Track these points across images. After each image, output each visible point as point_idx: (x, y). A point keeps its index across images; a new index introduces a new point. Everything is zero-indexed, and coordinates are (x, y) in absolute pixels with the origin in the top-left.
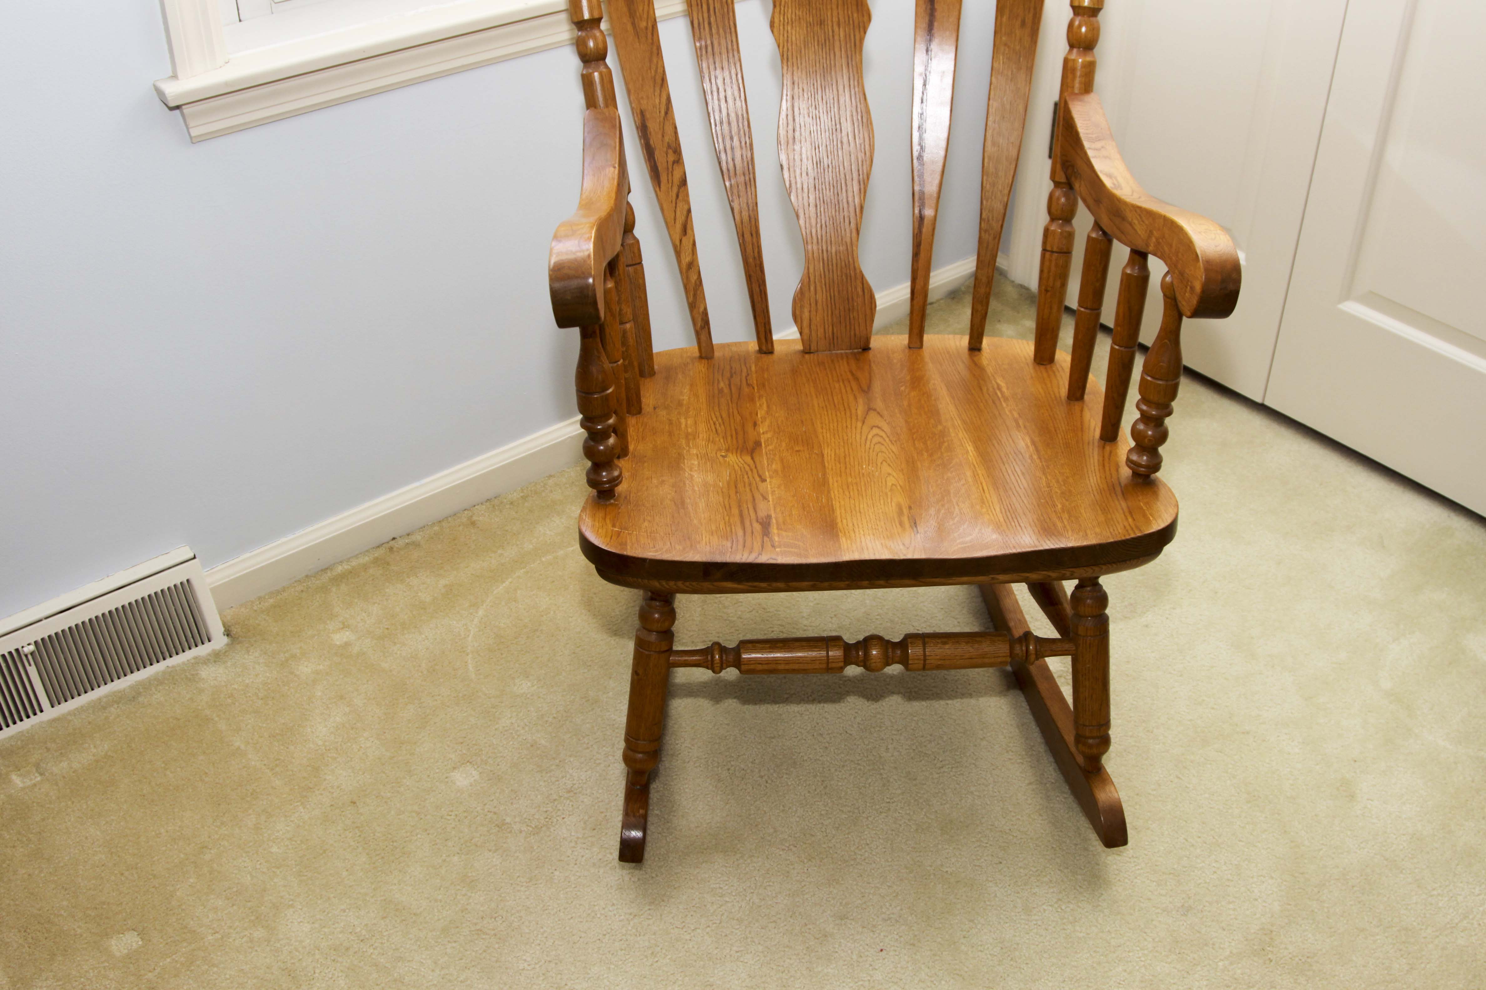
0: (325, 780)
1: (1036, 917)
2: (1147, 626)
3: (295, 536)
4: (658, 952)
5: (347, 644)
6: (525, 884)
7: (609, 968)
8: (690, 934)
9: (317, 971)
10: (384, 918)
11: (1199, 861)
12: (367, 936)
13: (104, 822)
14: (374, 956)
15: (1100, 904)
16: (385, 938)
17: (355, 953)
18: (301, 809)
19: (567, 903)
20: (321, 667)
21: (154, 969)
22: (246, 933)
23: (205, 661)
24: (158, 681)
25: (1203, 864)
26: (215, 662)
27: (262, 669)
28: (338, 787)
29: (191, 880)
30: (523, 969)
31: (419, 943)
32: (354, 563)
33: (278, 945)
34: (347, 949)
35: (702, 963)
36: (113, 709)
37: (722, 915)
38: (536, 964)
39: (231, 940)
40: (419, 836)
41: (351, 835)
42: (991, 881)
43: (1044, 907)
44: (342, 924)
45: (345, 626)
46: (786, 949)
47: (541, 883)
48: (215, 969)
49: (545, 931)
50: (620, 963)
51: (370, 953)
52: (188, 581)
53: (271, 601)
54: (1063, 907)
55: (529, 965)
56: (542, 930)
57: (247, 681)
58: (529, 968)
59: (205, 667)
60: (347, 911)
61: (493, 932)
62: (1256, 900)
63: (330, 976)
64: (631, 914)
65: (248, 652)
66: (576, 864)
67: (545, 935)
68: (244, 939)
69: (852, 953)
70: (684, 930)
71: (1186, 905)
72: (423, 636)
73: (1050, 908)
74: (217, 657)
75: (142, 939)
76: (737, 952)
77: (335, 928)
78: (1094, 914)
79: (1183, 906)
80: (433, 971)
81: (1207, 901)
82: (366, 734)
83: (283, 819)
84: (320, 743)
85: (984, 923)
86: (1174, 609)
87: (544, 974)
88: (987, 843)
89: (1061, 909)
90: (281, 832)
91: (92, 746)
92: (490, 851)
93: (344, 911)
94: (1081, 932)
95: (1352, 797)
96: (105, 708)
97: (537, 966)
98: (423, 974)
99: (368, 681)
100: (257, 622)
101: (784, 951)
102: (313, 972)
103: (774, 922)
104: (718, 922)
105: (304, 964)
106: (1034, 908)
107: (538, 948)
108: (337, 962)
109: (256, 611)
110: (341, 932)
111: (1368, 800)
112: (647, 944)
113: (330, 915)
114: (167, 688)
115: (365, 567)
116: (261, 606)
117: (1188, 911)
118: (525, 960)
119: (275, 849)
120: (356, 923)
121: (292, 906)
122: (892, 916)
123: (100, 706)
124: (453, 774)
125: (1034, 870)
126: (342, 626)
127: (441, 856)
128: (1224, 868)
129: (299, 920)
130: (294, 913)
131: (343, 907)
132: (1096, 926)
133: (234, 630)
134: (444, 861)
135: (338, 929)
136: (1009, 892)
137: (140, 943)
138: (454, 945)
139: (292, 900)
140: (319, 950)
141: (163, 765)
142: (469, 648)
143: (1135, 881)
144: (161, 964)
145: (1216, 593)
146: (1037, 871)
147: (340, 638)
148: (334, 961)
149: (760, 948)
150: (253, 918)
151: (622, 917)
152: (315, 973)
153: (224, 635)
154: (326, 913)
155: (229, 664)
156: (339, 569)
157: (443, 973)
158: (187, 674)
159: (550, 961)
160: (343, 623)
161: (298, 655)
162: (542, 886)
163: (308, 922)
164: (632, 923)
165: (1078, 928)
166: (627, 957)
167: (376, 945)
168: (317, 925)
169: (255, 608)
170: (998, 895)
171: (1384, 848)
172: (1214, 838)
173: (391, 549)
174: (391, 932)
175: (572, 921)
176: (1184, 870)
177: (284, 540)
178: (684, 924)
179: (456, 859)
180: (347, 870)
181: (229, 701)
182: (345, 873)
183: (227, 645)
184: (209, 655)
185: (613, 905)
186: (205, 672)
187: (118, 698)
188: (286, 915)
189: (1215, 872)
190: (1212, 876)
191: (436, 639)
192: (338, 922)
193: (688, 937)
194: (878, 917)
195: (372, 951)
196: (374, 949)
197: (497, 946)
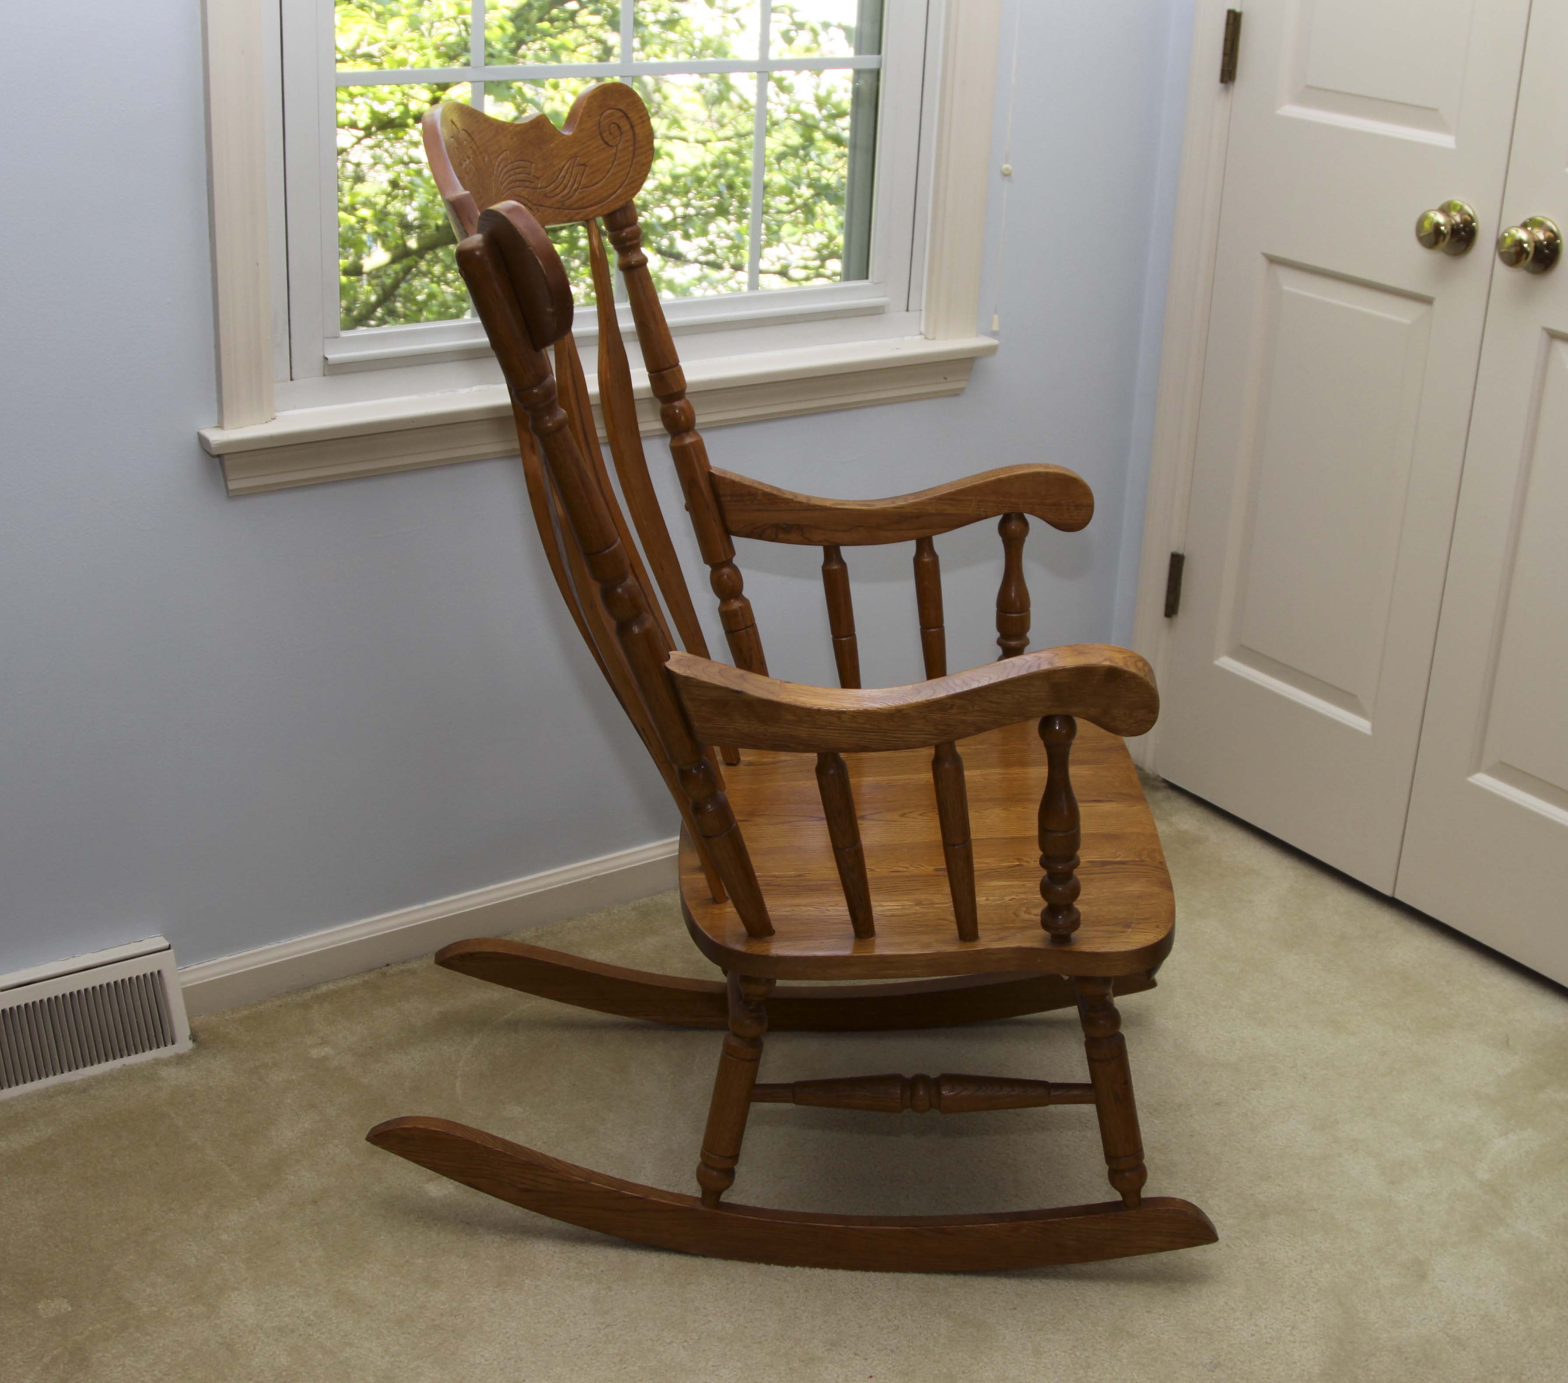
0: (286, 1179)
1: (1047, 1361)
2: (1218, 1104)
3: (280, 944)
4: (627, 1360)
5: (325, 1058)
6: (491, 1288)
7: (573, 1370)
8: (664, 1346)
9: (258, 1348)
10: (335, 1307)
11: (1237, 1323)
12: (315, 1322)
13: (42, 1199)
14: (320, 1340)
15: (1119, 1353)
16: (334, 1325)
17: (300, 1335)
18: (257, 1203)
19: (535, 1309)
20: (294, 1077)
21: (82, 1333)
22: (185, 1308)
23: (167, 1063)
24: (112, 1077)
25: (1242, 1327)
26: (177, 1064)
27: (228, 1074)
28: (300, 1187)
29: (131, 1257)
30: (479, 1364)
31: (370, 1332)
32: (341, 984)
33: (218, 1322)
34: (292, 1331)
35: (673, 1373)
36: (60, 1099)
37: (702, 1332)
38: (495, 1360)
39: (167, 1314)
40: (382, 1237)
41: (308, 1230)
42: (1001, 1325)
43: (1057, 1352)
44: (289, 1309)
45: (324, 1042)
46: (767, 1368)
47: (509, 1289)
48: (148, 1338)
49: (508, 1332)
50: (586, 1366)
51: (316, 1337)
52: (159, 972)
53: (246, 1012)
54: (1078, 1354)
55: (486, 1360)
56: (504, 1331)
57: (211, 1084)
58: (486, 1363)
59: (166, 1068)
60: (296, 1298)
61: (451, 1329)
62: (1295, 1363)
63: (271, 1353)
64: (603, 1324)
65: (215, 1057)
66: (549, 1275)
67: (507, 1335)
68: (182, 1314)
69: (838, 1376)
70: (659, 1342)
71: (1215, 1362)
72: (410, 1057)
73: (1064, 1354)
74: (180, 1060)
75: (72, 1305)
76: (713, 1366)
77: (282, 1312)
78: (1110, 1363)
79: (1211, 1363)
80: (382, 1357)
81: (1239, 1360)
82: (336, 1141)
83: (236, 1211)
84: (285, 1146)
85: (987, 1361)
86: (1253, 1089)
87: (501, 1370)
88: (1003, 1290)
89: (1076, 1356)
90: (233, 1222)
91: (34, 1130)
92: (458, 1256)
93: (293, 1297)
94: (1093, 1377)
95: (1423, 1277)
96: (51, 1097)
97: (495, 1362)
98: (371, 1359)
99: (343, 1094)
100: (227, 1030)
101: (765, 1369)
102: (252, 1348)
103: (759, 1343)
104: (697, 1338)
105: (245, 1340)
106: (1045, 1352)
107: (498, 1346)
108: (280, 1341)
109: (227, 1020)
110: (287, 1316)
111: (1440, 1281)
112: (616, 1351)
113: (277, 1300)
114: (122, 1084)
115: (353, 989)
116: (233, 1016)
117: (1216, 1367)
118: (482, 1356)
119: (224, 1237)
120: (304, 1309)
121: (237, 1289)
122: (888, 1347)
123: (47, 1095)
124: (426, 1185)
125: (1051, 1318)
126: (320, 1042)
127: (404, 1257)
128: (1264, 1331)
129: (243, 1302)
130: (239, 1295)
131: (292, 1294)
132: (1111, 1374)
133: (202, 1036)
134: (407, 1262)
135: (284, 1314)
136: (1020, 1336)
137: (70, 1309)
138: (408, 1336)
139: (238, 1283)
140: (262, 1329)
141: (110, 1153)
142: (459, 1072)
143: (1162, 1336)
144: (91, 1328)
145: (1305, 1078)
146: (1054, 1319)
147: (316, 1053)
148: (276, 1340)
149: (739, 1365)
150: (193, 1296)
151: (594, 1326)
152: (255, 1349)
153: (190, 1039)
154: (273, 1298)
155: (193, 1067)
156: (324, 988)
157: (392, 1359)
158: (145, 1073)
159: (509, 1359)
160: (323, 1039)
161: (270, 1064)
162: (511, 1291)
163: (253, 1304)
164: (603, 1332)
165: (1091, 1374)
166: (593, 1362)
167: (324, 1330)
168: (262, 1308)
169: (227, 1017)
170: (1007, 1338)
171: (1448, 1327)
172: (1257, 1304)
173: (384, 975)
174: (342, 1320)
175: (538, 1325)
176: (1219, 1330)
177: (267, 947)
178: (659, 1337)
179: (420, 1261)
180: (301, 1262)
181: (189, 1100)
182: (297, 1264)
183: (193, 1050)
184: (171, 1057)
185: (585, 1314)
186: (164, 1072)
187: (67, 1089)
188: (229, 1296)
189: (1253, 1335)
190: (1249, 1339)
191: (423, 1061)
192: (285, 1307)
193: (662, 1349)
194: (873, 1347)
195: (319, 1335)
196: (321, 1333)
197: (454, 1341)
